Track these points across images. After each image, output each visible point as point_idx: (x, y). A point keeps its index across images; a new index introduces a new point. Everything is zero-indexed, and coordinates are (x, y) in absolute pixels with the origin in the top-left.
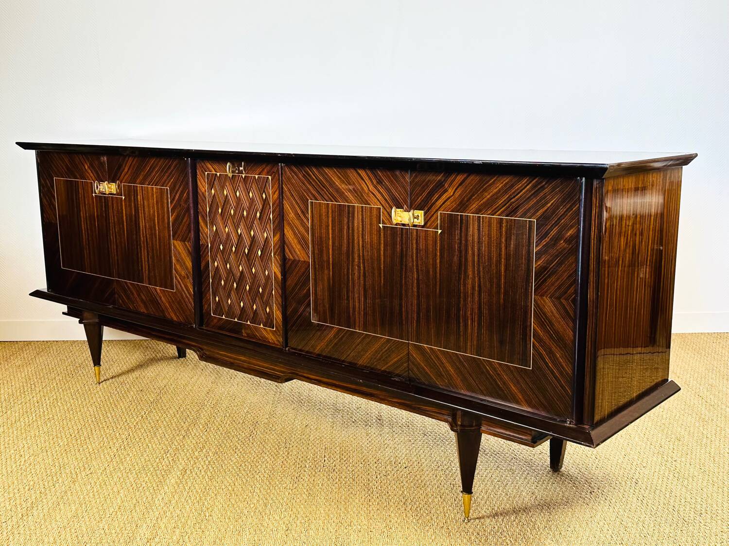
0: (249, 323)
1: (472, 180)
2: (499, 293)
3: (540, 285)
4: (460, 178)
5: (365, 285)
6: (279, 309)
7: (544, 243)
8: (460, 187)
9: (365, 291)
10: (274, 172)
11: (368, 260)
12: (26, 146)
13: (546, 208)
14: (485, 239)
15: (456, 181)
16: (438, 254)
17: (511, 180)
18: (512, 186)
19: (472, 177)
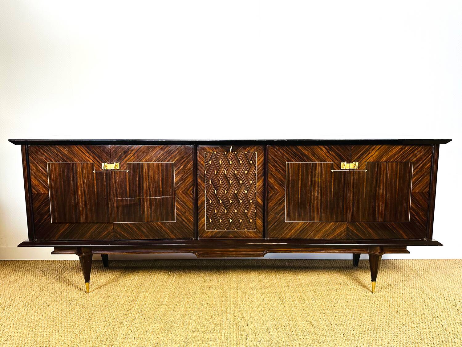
0: (236, 230)
1: (384, 147)
2: (395, 193)
3: (414, 188)
4: (378, 147)
5: (321, 199)
6: (259, 219)
7: (416, 171)
8: (378, 151)
9: (321, 202)
10: (259, 150)
11: (324, 187)
12: (15, 142)
13: (418, 157)
14: (389, 172)
15: (376, 148)
16: (365, 181)
17: (402, 147)
18: (403, 149)
19: (384, 146)
